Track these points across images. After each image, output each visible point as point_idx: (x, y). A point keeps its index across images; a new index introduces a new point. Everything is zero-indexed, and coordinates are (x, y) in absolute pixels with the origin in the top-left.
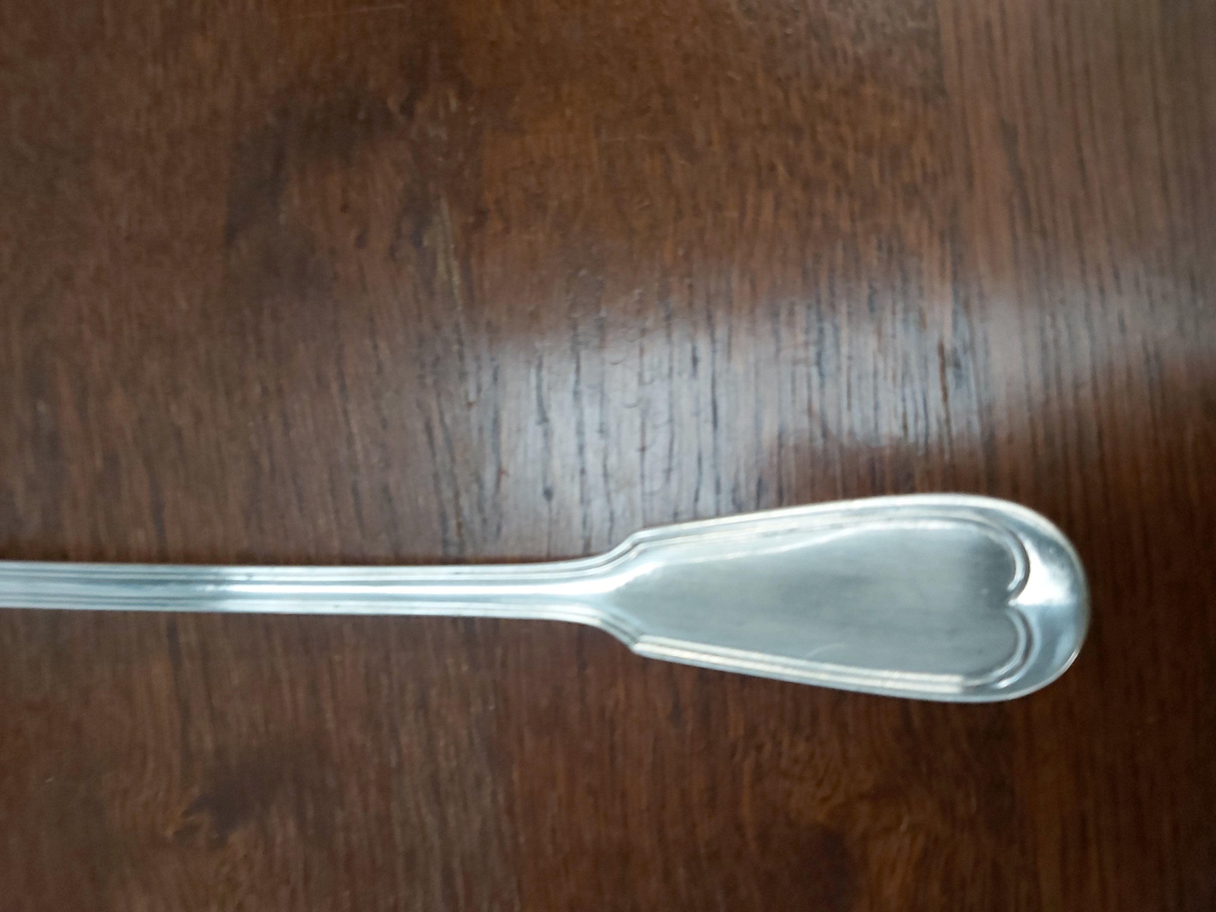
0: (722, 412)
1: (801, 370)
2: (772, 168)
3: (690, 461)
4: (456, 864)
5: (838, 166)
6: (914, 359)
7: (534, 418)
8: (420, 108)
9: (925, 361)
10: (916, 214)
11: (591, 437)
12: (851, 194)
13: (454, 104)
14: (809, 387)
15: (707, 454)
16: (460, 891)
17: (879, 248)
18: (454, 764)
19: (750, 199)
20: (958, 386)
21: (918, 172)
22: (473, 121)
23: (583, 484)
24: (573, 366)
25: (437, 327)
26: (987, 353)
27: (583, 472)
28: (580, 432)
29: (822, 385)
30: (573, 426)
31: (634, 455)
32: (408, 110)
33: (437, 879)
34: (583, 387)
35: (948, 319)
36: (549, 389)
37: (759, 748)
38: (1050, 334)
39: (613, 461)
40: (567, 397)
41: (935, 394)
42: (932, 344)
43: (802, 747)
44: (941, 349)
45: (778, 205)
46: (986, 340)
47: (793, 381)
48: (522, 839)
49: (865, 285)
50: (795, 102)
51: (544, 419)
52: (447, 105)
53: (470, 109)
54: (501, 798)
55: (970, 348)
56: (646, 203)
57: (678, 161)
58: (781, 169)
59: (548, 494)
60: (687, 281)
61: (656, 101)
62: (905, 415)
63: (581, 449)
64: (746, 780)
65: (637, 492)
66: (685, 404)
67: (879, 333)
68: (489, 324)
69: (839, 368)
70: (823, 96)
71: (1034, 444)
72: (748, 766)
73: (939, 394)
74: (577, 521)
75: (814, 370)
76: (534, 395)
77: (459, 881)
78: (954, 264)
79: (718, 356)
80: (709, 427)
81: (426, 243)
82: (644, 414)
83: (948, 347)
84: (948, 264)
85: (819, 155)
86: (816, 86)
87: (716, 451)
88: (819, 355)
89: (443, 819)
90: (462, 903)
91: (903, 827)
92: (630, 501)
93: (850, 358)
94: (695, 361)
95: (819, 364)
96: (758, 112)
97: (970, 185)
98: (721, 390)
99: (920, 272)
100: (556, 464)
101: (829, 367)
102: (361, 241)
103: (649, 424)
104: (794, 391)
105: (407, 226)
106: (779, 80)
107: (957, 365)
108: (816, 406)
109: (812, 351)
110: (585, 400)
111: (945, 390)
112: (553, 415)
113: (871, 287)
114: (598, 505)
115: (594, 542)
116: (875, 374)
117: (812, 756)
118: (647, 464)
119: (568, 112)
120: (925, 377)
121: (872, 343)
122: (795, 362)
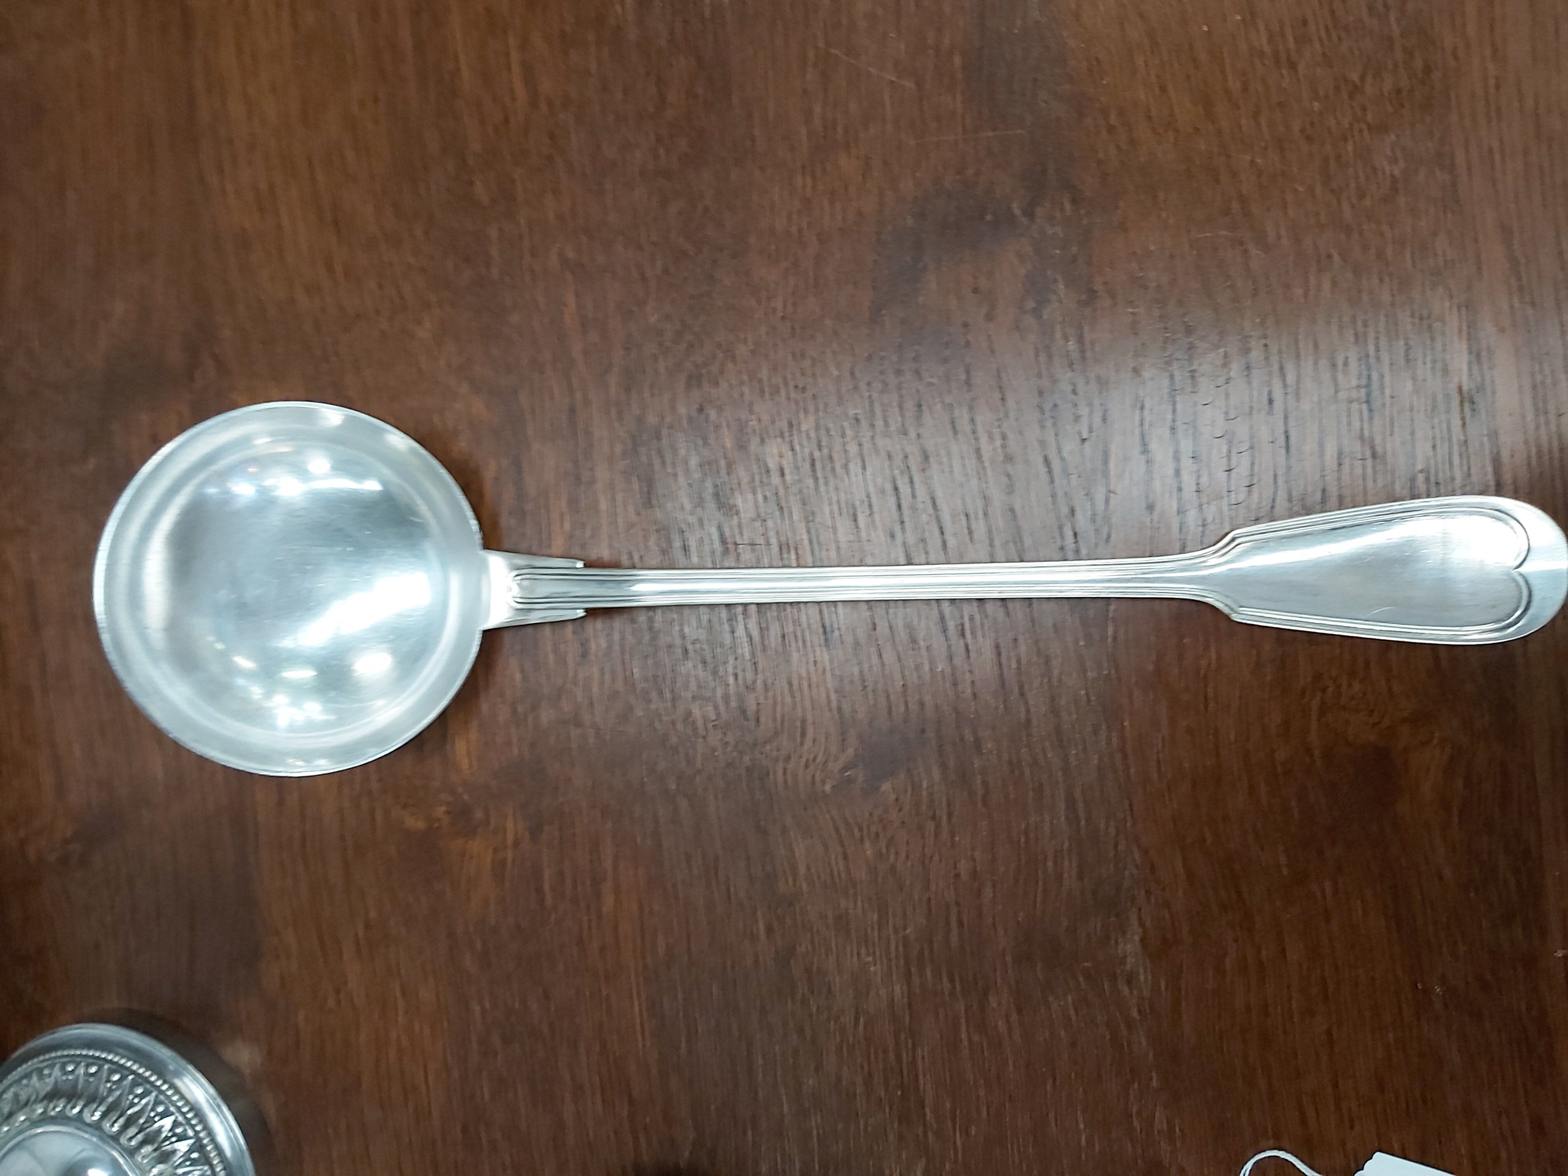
0: (1293, 440)
1: (1355, 406)
2: (1329, 256)
3: (1268, 478)
4: (1077, 793)
5: (1380, 255)
6: (1440, 397)
7: (1138, 448)
8: (1039, 211)
9: (1447, 397)
10: (1441, 290)
11: (1186, 463)
12: (1391, 275)
13: (1068, 206)
14: (1361, 420)
15: (1281, 472)
16: (1082, 814)
17: (1412, 315)
18: (1074, 717)
19: (1312, 280)
20: (1473, 416)
21: (1441, 260)
22: (1085, 221)
23: (1180, 499)
24: (1170, 408)
25: (1055, 382)
26: (1494, 393)
27: (1180, 489)
28: (1177, 458)
29: (1371, 418)
30: (1171, 454)
31: (1222, 476)
32: (1029, 214)
33: (1061, 806)
34: (1178, 424)
35: (1465, 367)
36: (1151, 425)
37: (1324, 690)
38: (1539, 378)
39: (1204, 480)
40: (1166, 432)
41: (1456, 422)
42: (1453, 387)
43: (1357, 687)
44: (1460, 389)
45: (1334, 284)
46: (1493, 382)
47: (1349, 415)
48: (1132, 771)
49: (1402, 343)
50: (1346, 208)
51: (1145, 451)
52: (1062, 210)
53: (1082, 212)
54: (1115, 740)
55: (1481, 388)
56: (1229, 283)
57: (1254, 251)
58: (1336, 257)
59: (1150, 508)
60: (1263, 342)
61: (1235, 206)
62: (1434, 438)
63: (1178, 472)
64: (1314, 715)
65: (1225, 502)
66: (1264, 433)
67: (1414, 379)
68: (1099, 379)
69: (1384, 405)
70: (1367, 202)
71: (1529, 458)
72: (1315, 704)
73: (1459, 423)
74: (1175, 527)
75: (1364, 407)
76: (1137, 432)
77: (1081, 806)
78: (1469, 327)
79: (1290, 397)
80: (1283, 451)
81: (1045, 317)
82: (1230, 443)
83: (1465, 388)
84: (1465, 328)
85: (1365, 248)
86: (1361, 196)
87: (1289, 468)
88: (1368, 395)
89: (1066, 759)
90: (1083, 823)
91: (1435, 741)
92: (1221, 511)
93: (1392, 397)
94: (1271, 401)
95: (1368, 402)
96: (1317, 214)
97: (1479, 269)
98: (1292, 423)
99: (1443, 334)
100: (1157, 485)
101: (1376, 404)
102: (989, 317)
103: (1234, 451)
104: (1349, 424)
105: (1030, 304)
106: (1332, 190)
107: (1472, 402)
108: (1366, 433)
109: (1363, 391)
110: (1180, 435)
111: (1463, 419)
112: (1153, 446)
113: (1407, 344)
114: (1192, 516)
115: (1189, 543)
116: (1411, 409)
117: (1365, 694)
118: (1233, 482)
119: (1164, 215)
120: (1448, 411)
121: (1409, 385)
122: (1351, 401)
